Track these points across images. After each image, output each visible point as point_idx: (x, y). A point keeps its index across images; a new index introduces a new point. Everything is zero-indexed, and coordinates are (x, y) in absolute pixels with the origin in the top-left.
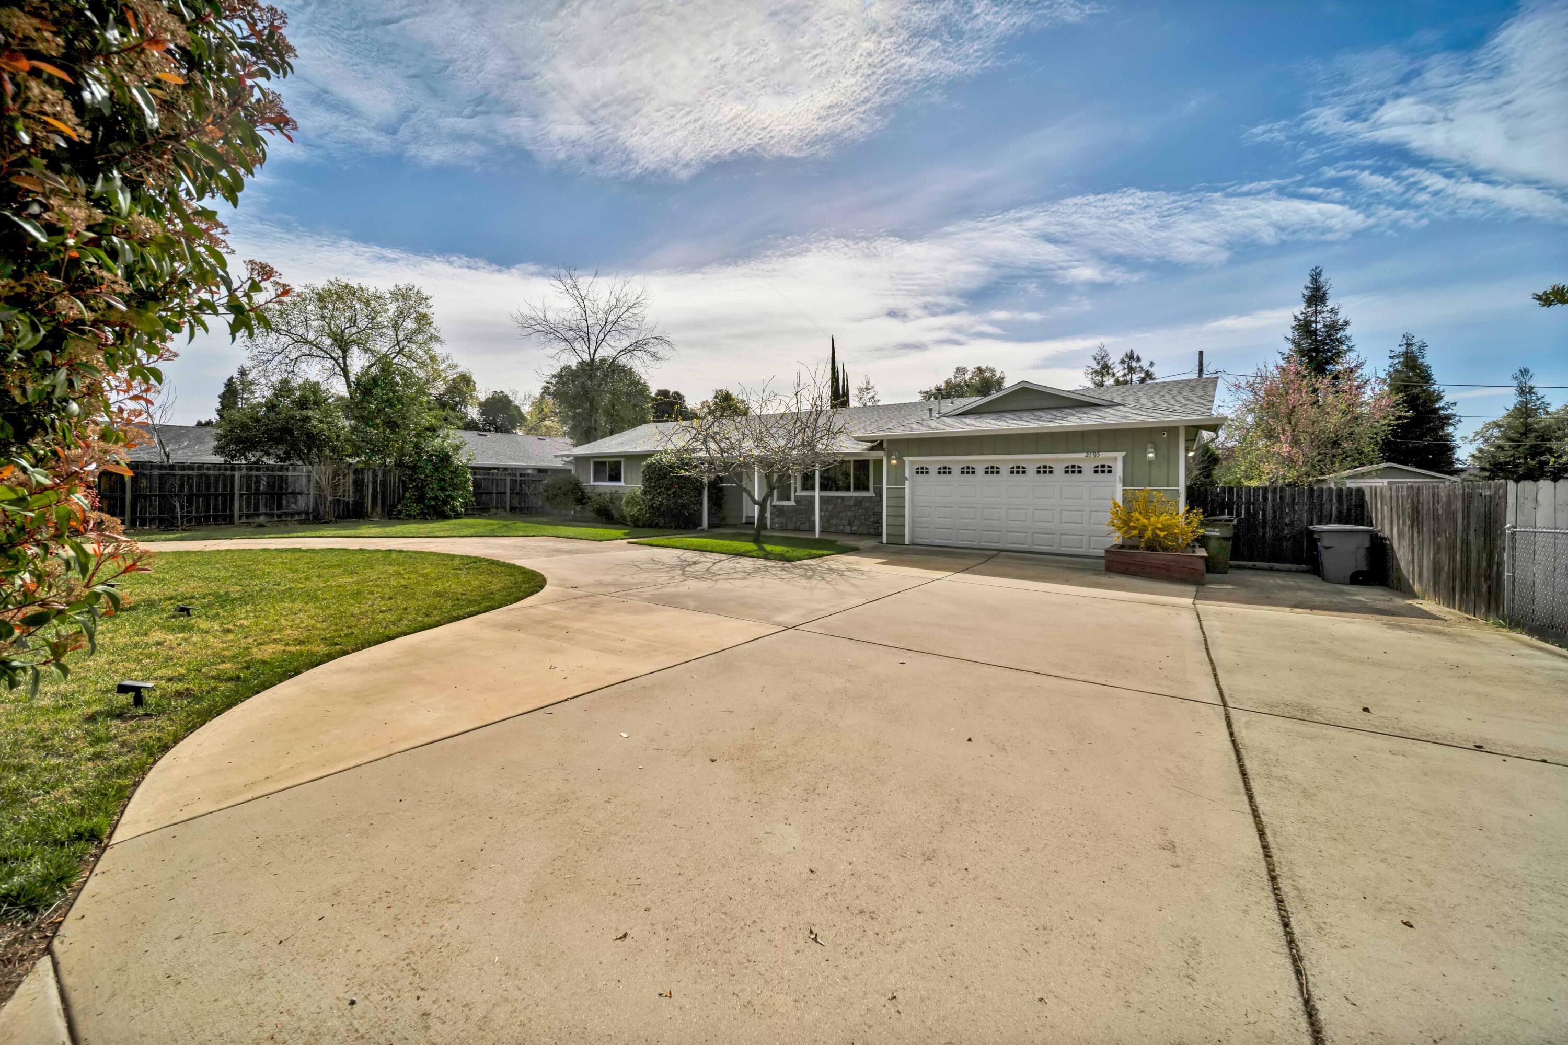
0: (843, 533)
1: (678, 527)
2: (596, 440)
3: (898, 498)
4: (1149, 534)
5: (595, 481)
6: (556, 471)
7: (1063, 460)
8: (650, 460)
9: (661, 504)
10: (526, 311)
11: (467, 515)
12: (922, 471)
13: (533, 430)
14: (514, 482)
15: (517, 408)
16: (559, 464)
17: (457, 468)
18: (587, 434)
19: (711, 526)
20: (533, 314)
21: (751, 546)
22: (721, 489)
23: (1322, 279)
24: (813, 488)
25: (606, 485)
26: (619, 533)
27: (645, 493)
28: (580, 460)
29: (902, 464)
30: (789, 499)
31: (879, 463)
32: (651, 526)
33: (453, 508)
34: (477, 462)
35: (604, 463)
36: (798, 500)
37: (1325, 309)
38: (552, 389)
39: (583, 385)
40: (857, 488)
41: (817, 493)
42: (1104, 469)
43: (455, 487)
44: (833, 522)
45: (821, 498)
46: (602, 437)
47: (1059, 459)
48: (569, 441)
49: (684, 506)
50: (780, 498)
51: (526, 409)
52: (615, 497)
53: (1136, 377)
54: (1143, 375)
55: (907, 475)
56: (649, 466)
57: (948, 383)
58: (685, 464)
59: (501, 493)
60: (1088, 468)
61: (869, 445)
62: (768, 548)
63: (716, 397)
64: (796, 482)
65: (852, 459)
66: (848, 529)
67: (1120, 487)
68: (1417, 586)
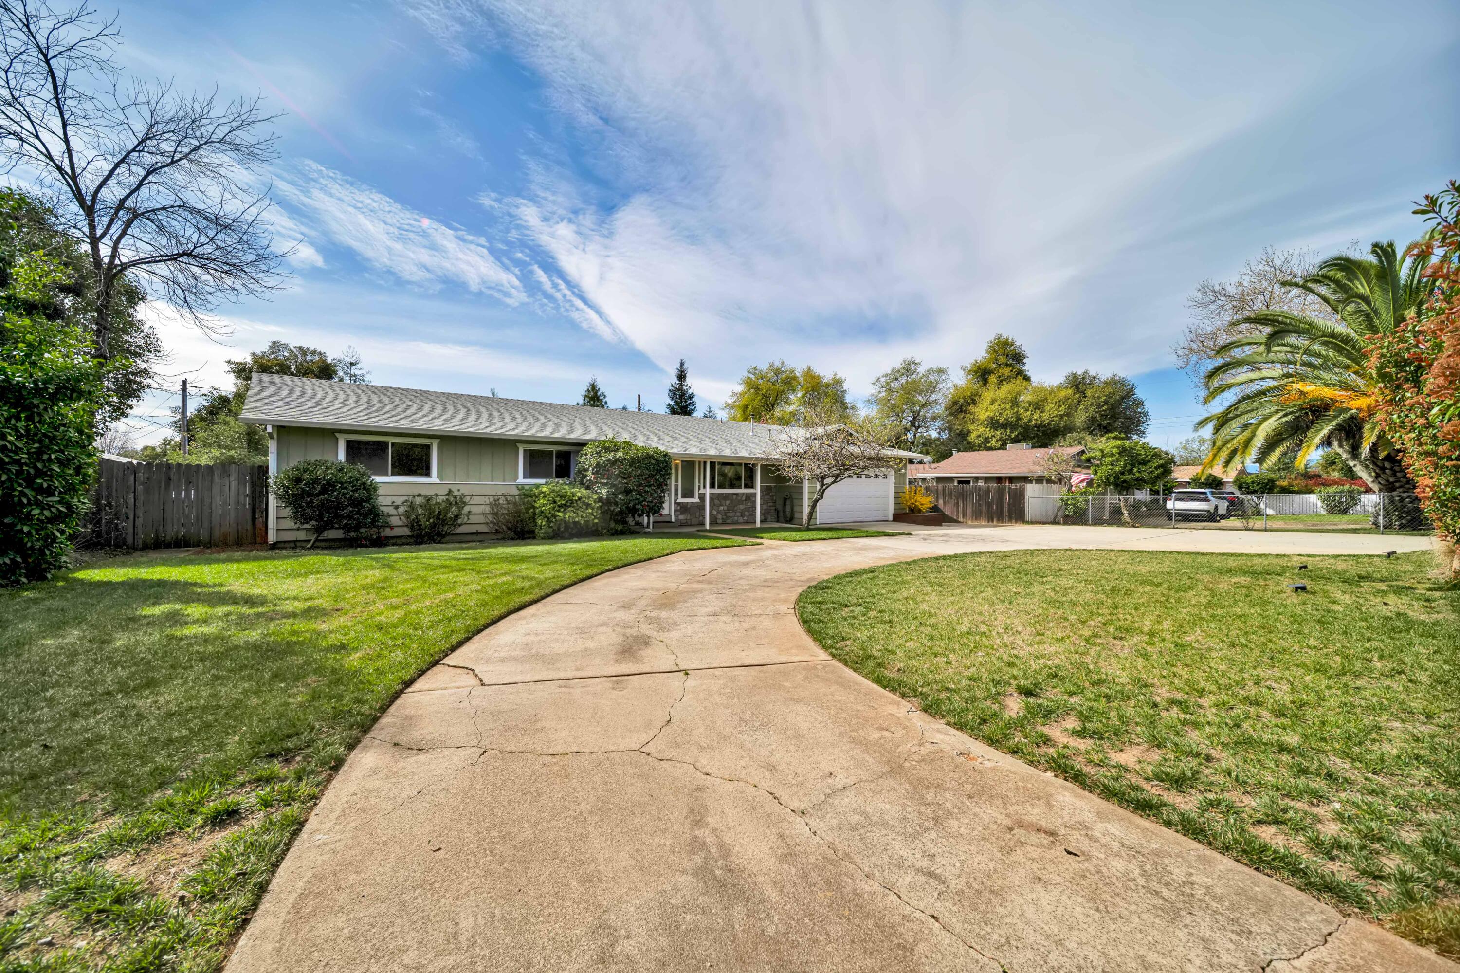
23: (686, 366)
40: (745, 486)
42: (885, 477)
50: (683, 496)
67: (893, 486)
68: (961, 519)
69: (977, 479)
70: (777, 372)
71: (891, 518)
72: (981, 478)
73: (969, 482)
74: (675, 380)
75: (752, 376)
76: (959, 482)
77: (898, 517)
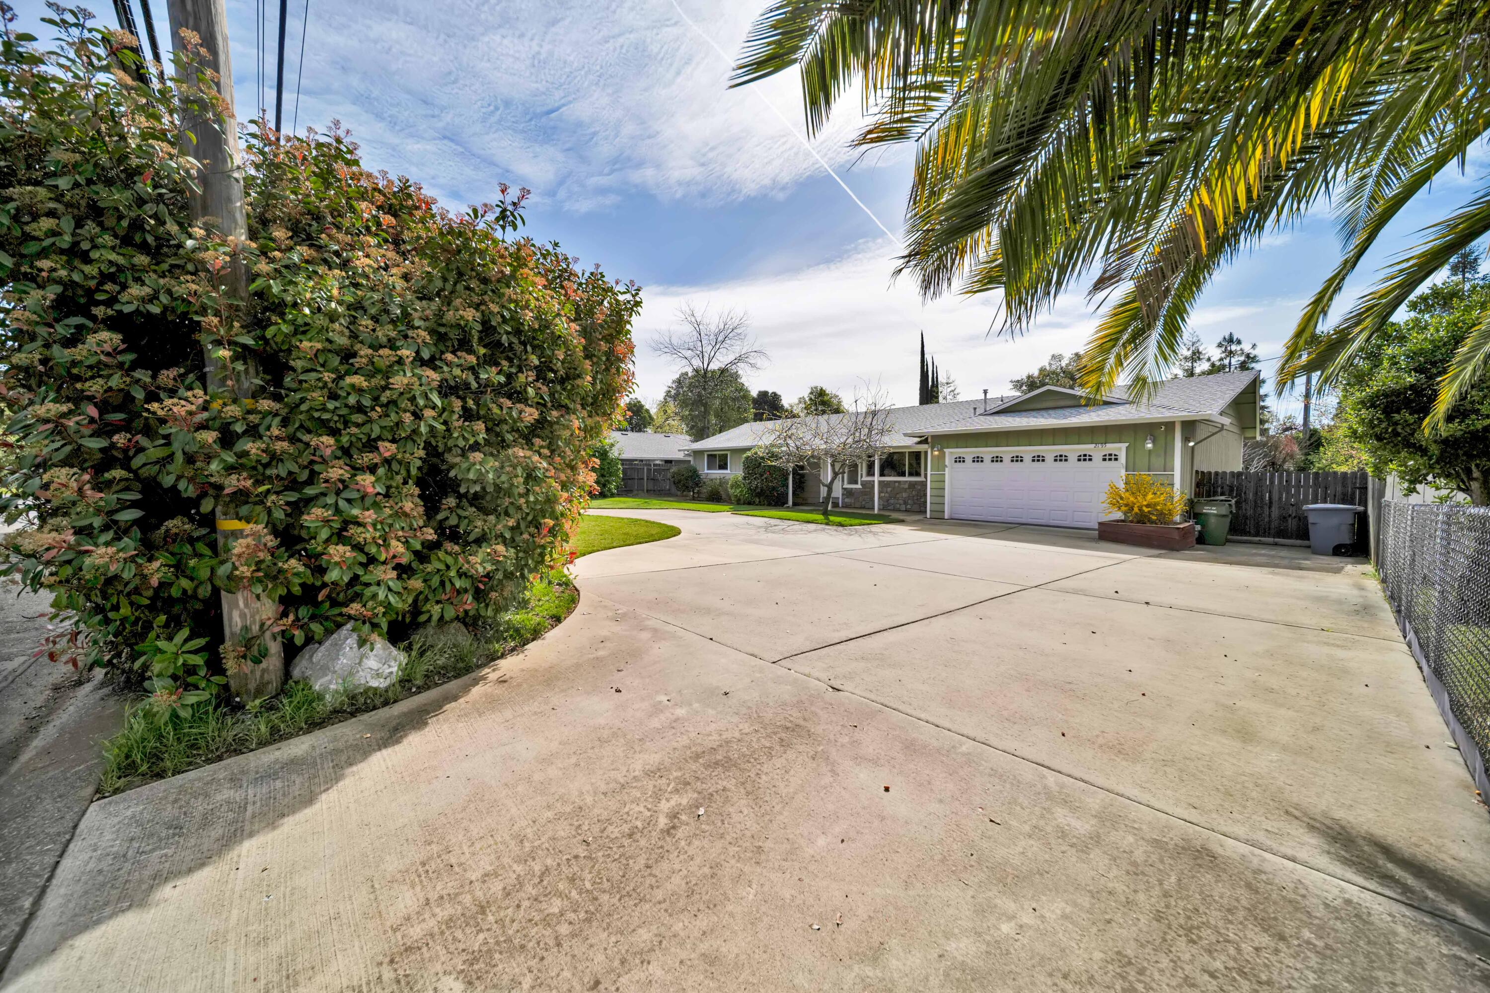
0: (899, 510)
1: (769, 505)
2: (708, 437)
3: (940, 481)
4: (1136, 510)
5: (709, 468)
6: (679, 462)
7: (1075, 450)
8: (749, 454)
9: (757, 487)
10: (656, 337)
11: (619, 495)
12: (960, 460)
13: (659, 429)
14: (649, 470)
15: (647, 411)
16: (680, 456)
17: (612, 460)
18: (700, 433)
19: (795, 504)
20: (662, 340)
21: (820, 517)
22: (803, 476)
24: (873, 475)
25: (717, 473)
26: (727, 508)
27: (745, 478)
28: (697, 453)
29: (942, 456)
30: (856, 483)
31: (926, 453)
32: (749, 503)
33: (610, 490)
34: (624, 456)
35: (715, 456)
36: (864, 484)
37: (1477, 276)
38: (673, 392)
39: (699, 395)
40: (911, 474)
41: (876, 478)
42: (1111, 457)
43: (611, 475)
44: (892, 501)
45: (880, 482)
46: (713, 435)
47: (1073, 450)
48: (688, 438)
49: (774, 488)
50: (850, 483)
51: (653, 411)
52: (723, 482)
53: (1234, 361)
54: (1242, 358)
55: (947, 463)
56: (747, 458)
57: (1042, 370)
58: (774, 456)
59: (640, 479)
60: (1097, 457)
61: (918, 439)
62: (831, 518)
63: (811, 393)
64: (863, 470)
65: (907, 450)
66: (903, 508)
67: (1123, 473)
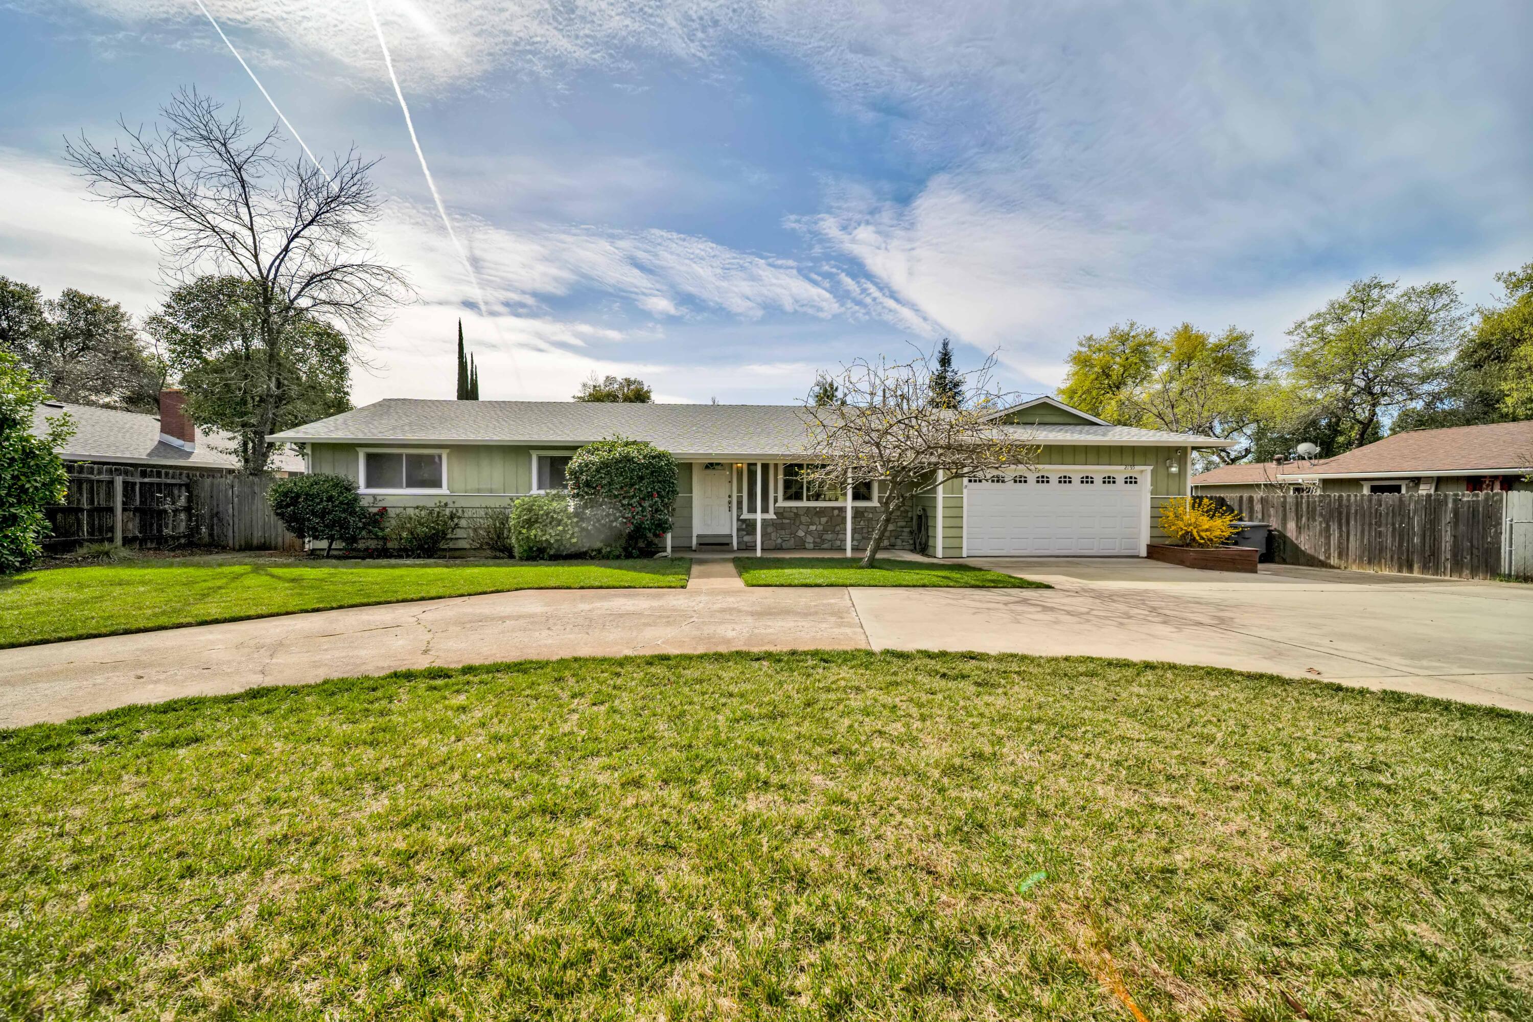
3: (955, 508)
5: (371, 484)
12: (975, 479)
23: (950, 347)
25: (404, 495)
28: (325, 450)
30: (765, 511)
35: (384, 455)
36: (779, 512)
41: (848, 504)
42: (1131, 480)
47: (1102, 471)
50: (749, 511)
55: (965, 483)
59: (100, 510)
60: (1120, 480)
64: (777, 490)
67: (1148, 496)
68: (1334, 561)
69: (1416, 481)
70: (1124, 339)
71: (1144, 553)
72: (1428, 479)
73: (1397, 489)
74: (935, 366)
75: (1084, 349)
76: (1374, 489)
77: (1156, 552)
